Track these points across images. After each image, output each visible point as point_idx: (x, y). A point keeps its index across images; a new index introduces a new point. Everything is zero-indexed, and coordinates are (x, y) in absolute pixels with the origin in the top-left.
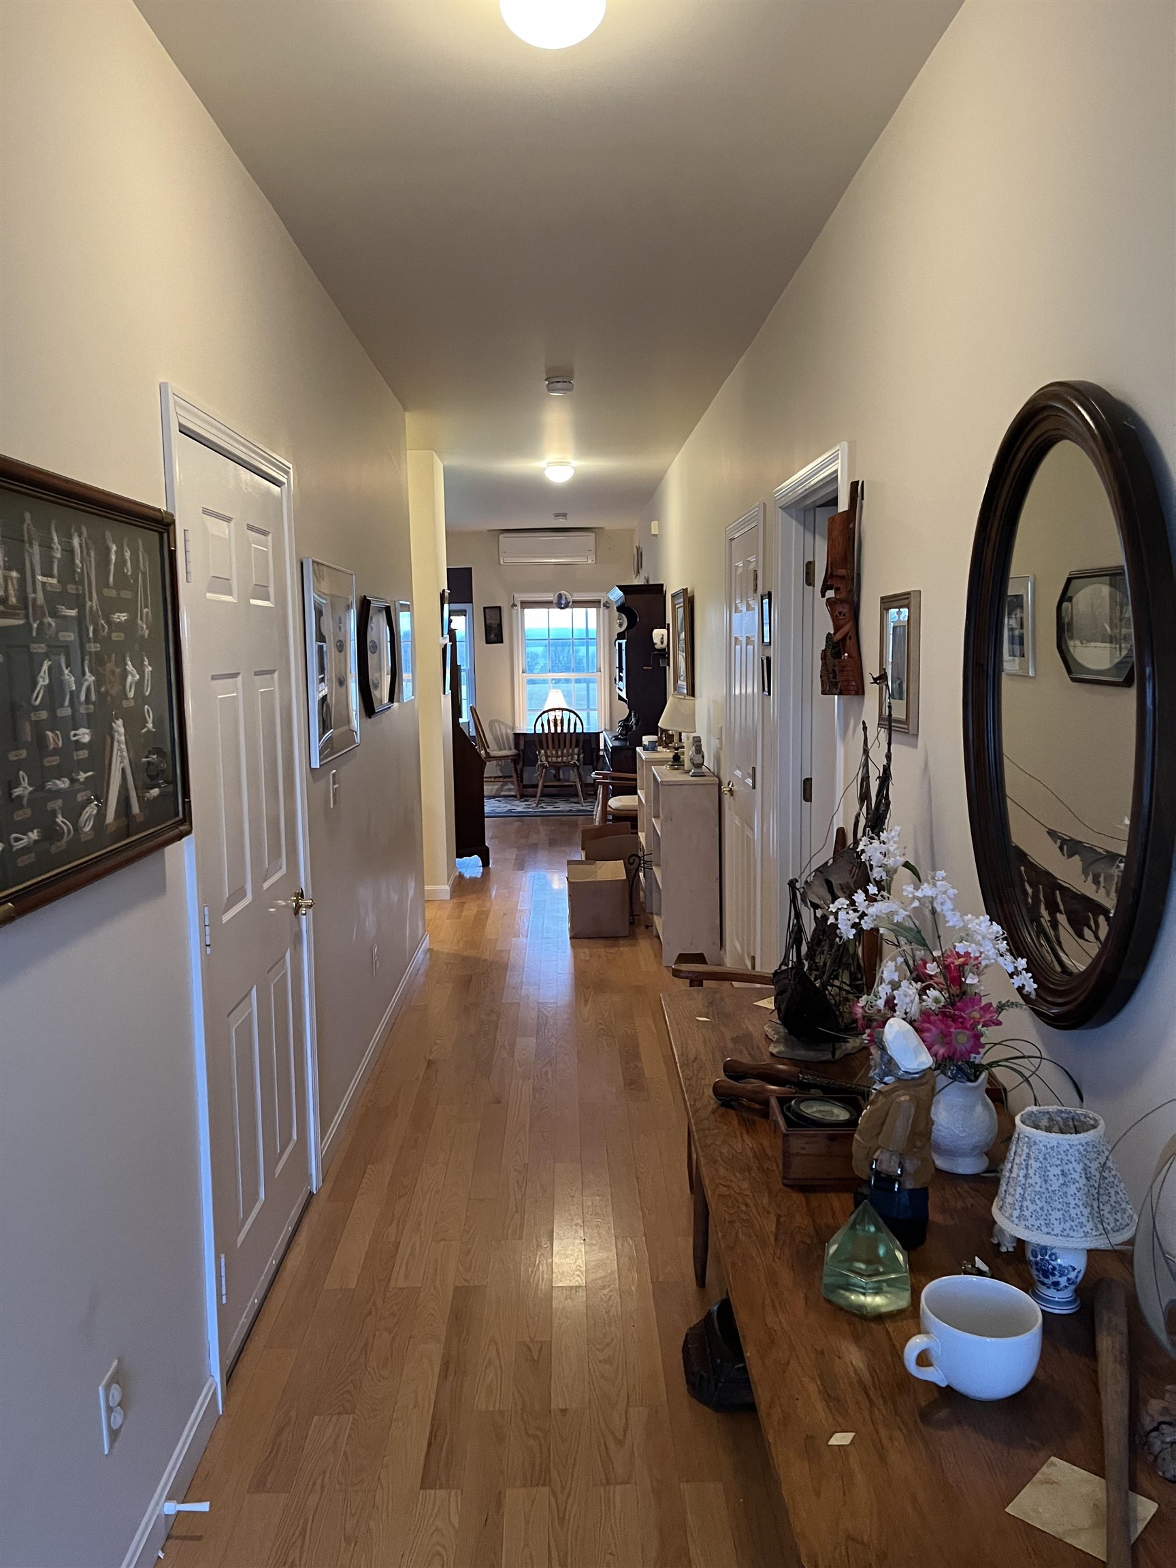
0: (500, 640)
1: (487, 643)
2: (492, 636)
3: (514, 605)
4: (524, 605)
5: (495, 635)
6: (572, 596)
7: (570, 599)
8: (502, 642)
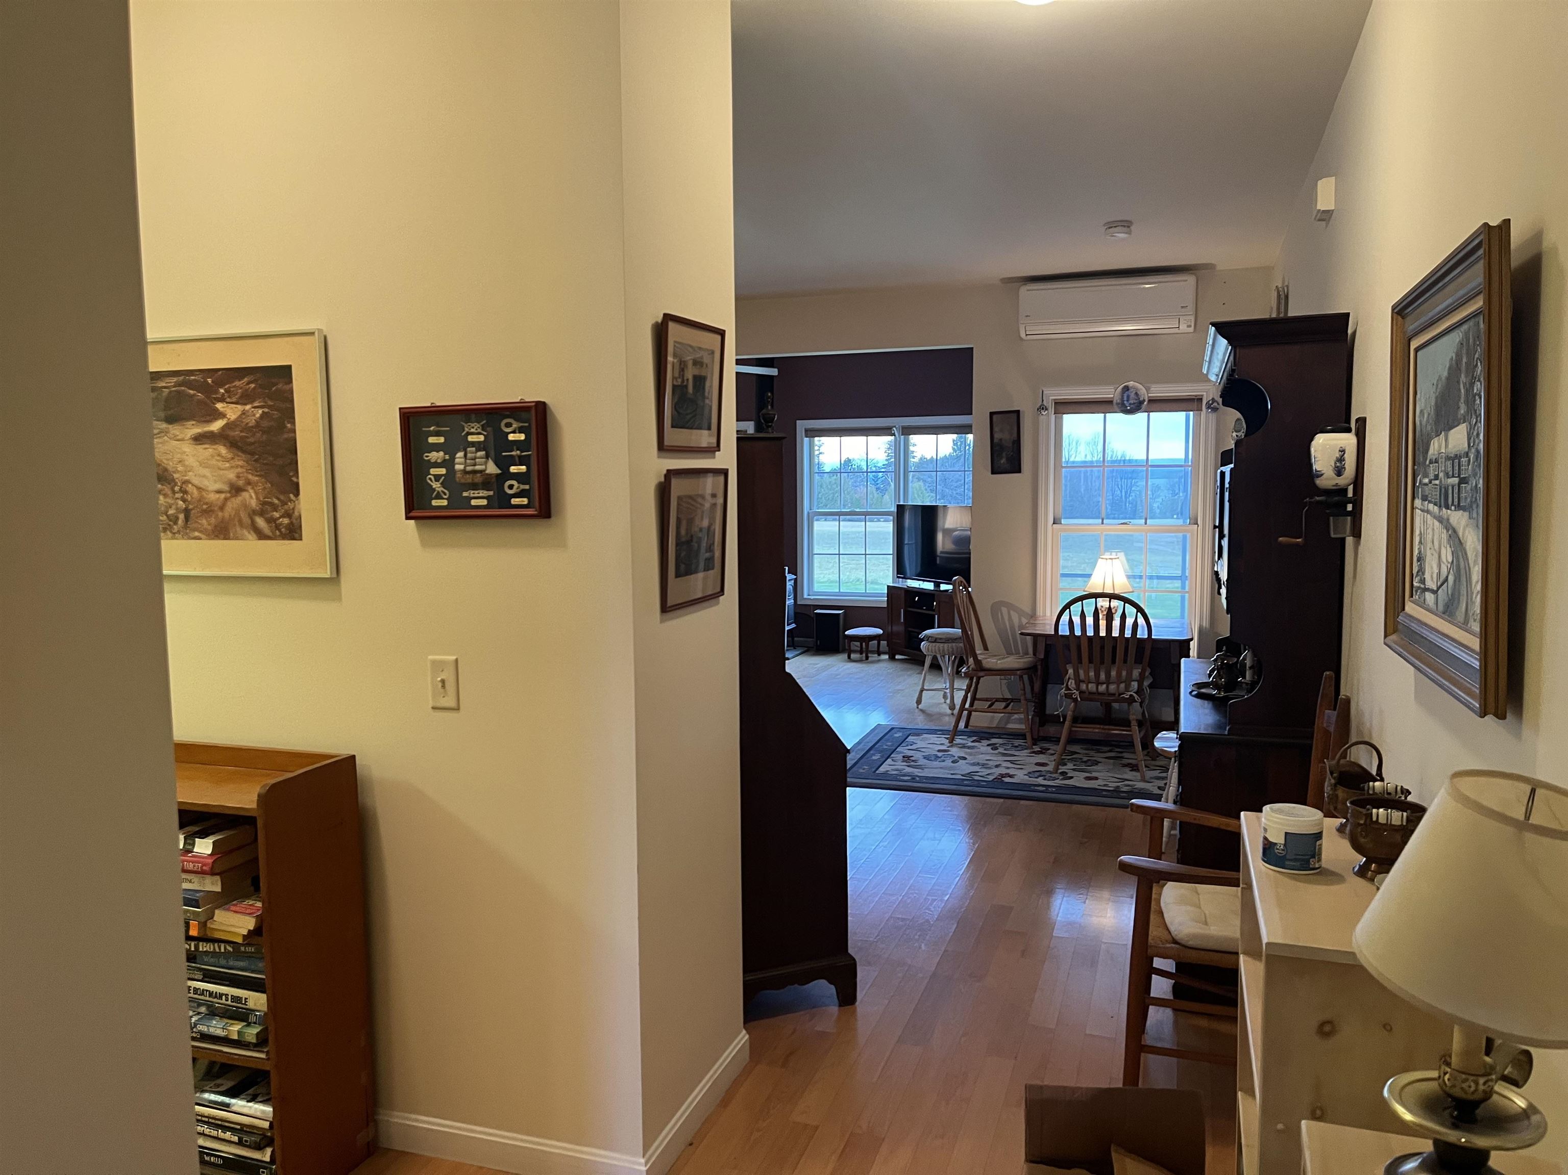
0: (1015, 467)
1: (993, 472)
2: (1003, 461)
3: (1043, 408)
4: (1060, 408)
5: (1007, 459)
6: (1148, 389)
7: (1144, 394)
8: (1019, 471)
